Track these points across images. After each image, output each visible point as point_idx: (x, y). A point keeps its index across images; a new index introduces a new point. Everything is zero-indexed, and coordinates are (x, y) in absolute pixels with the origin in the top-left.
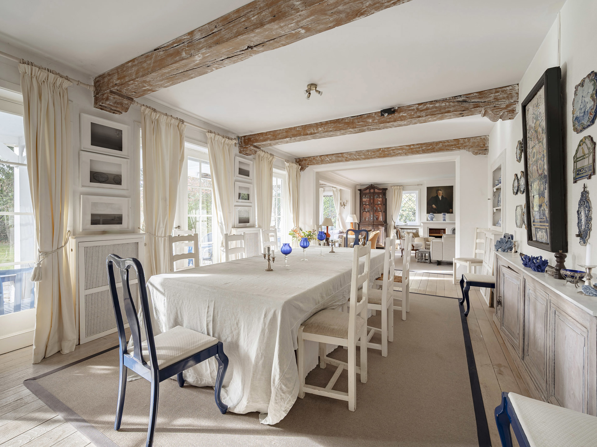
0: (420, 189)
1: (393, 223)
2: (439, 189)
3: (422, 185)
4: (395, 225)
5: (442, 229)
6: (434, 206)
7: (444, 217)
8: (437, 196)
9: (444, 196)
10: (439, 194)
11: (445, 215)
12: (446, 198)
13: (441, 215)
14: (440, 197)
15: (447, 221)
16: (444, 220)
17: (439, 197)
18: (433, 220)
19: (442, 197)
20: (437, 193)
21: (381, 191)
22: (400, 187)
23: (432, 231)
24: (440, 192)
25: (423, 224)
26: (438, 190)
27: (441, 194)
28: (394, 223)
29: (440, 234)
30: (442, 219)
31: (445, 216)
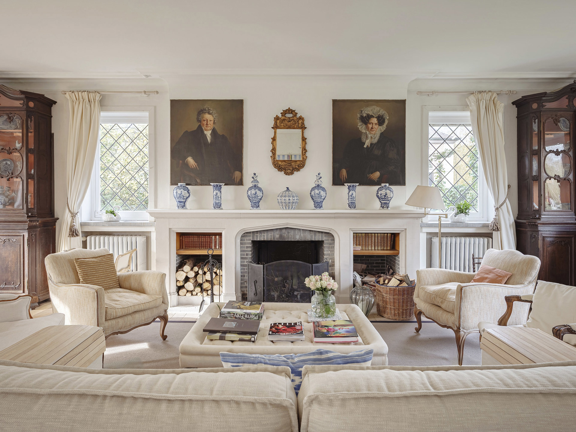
0: (155, 107)
1: (67, 217)
2: (206, 106)
3: (157, 92)
4: (72, 221)
5: (215, 234)
6: (191, 161)
7: (217, 197)
8: (200, 130)
9: (220, 131)
10: (205, 123)
11: (219, 188)
12: (223, 135)
13: (209, 190)
14: (208, 134)
15: (227, 209)
16: (218, 206)
17: (205, 132)
18: (187, 204)
19: (214, 132)
20: (199, 121)
21: (18, 104)
22: (91, 96)
23: (185, 239)
24: (207, 116)
25: (156, 218)
26: (201, 112)
27: (211, 125)
28: (70, 215)
29: (210, 248)
30: (211, 202)
31: (219, 194)
